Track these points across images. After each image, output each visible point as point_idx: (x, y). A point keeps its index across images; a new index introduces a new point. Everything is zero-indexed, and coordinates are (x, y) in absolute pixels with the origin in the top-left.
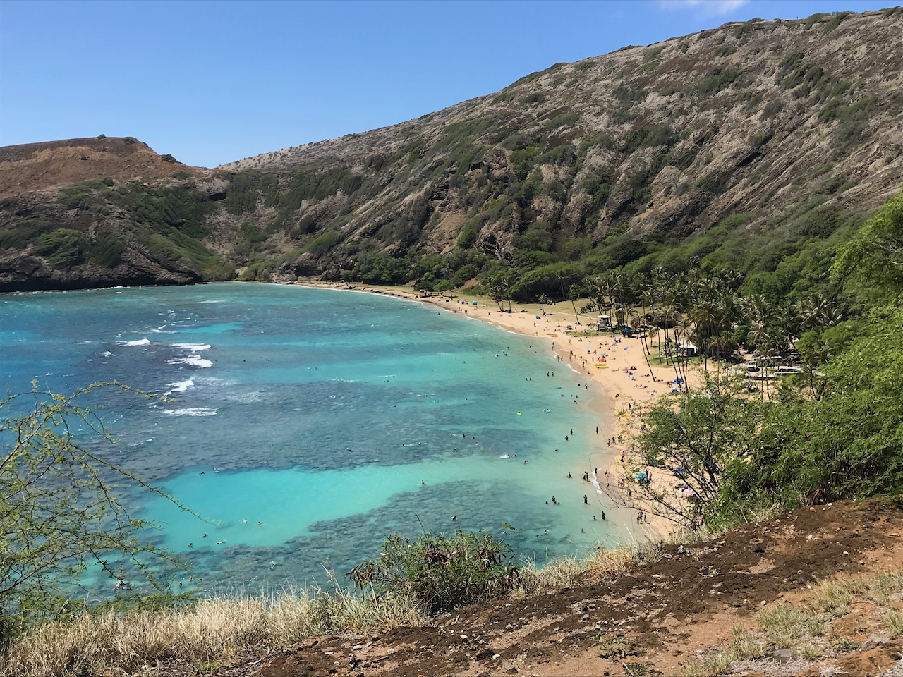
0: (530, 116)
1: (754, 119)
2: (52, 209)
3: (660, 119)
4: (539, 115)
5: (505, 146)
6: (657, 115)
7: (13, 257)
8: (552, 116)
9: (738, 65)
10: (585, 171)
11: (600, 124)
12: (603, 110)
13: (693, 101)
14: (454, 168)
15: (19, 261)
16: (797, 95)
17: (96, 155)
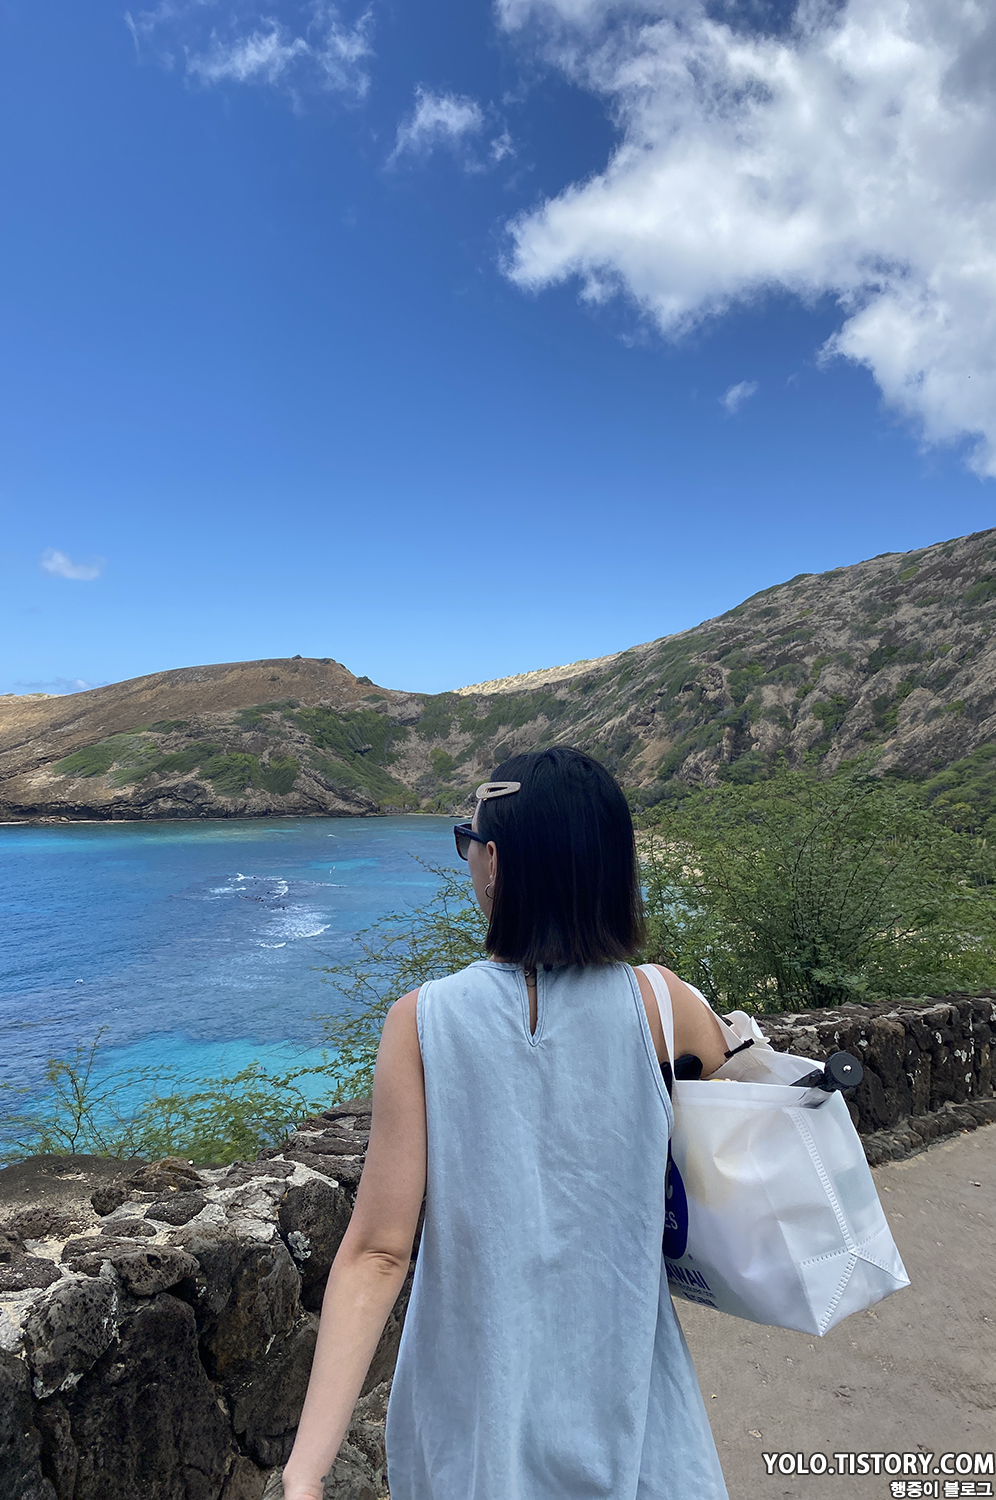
0: (759, 631)
2: (225, 731)
3: (912, 634)
4: (768, 631)
5: (723, 664)
6: (909, 630)
7: (175, 782)
8: (783, 632)
10: (816, 693)
11: (841, 640)
12: (845, 624)
13: (954, 613)
14: (664, 690)
15: (183, 786)
17: (285, 676)
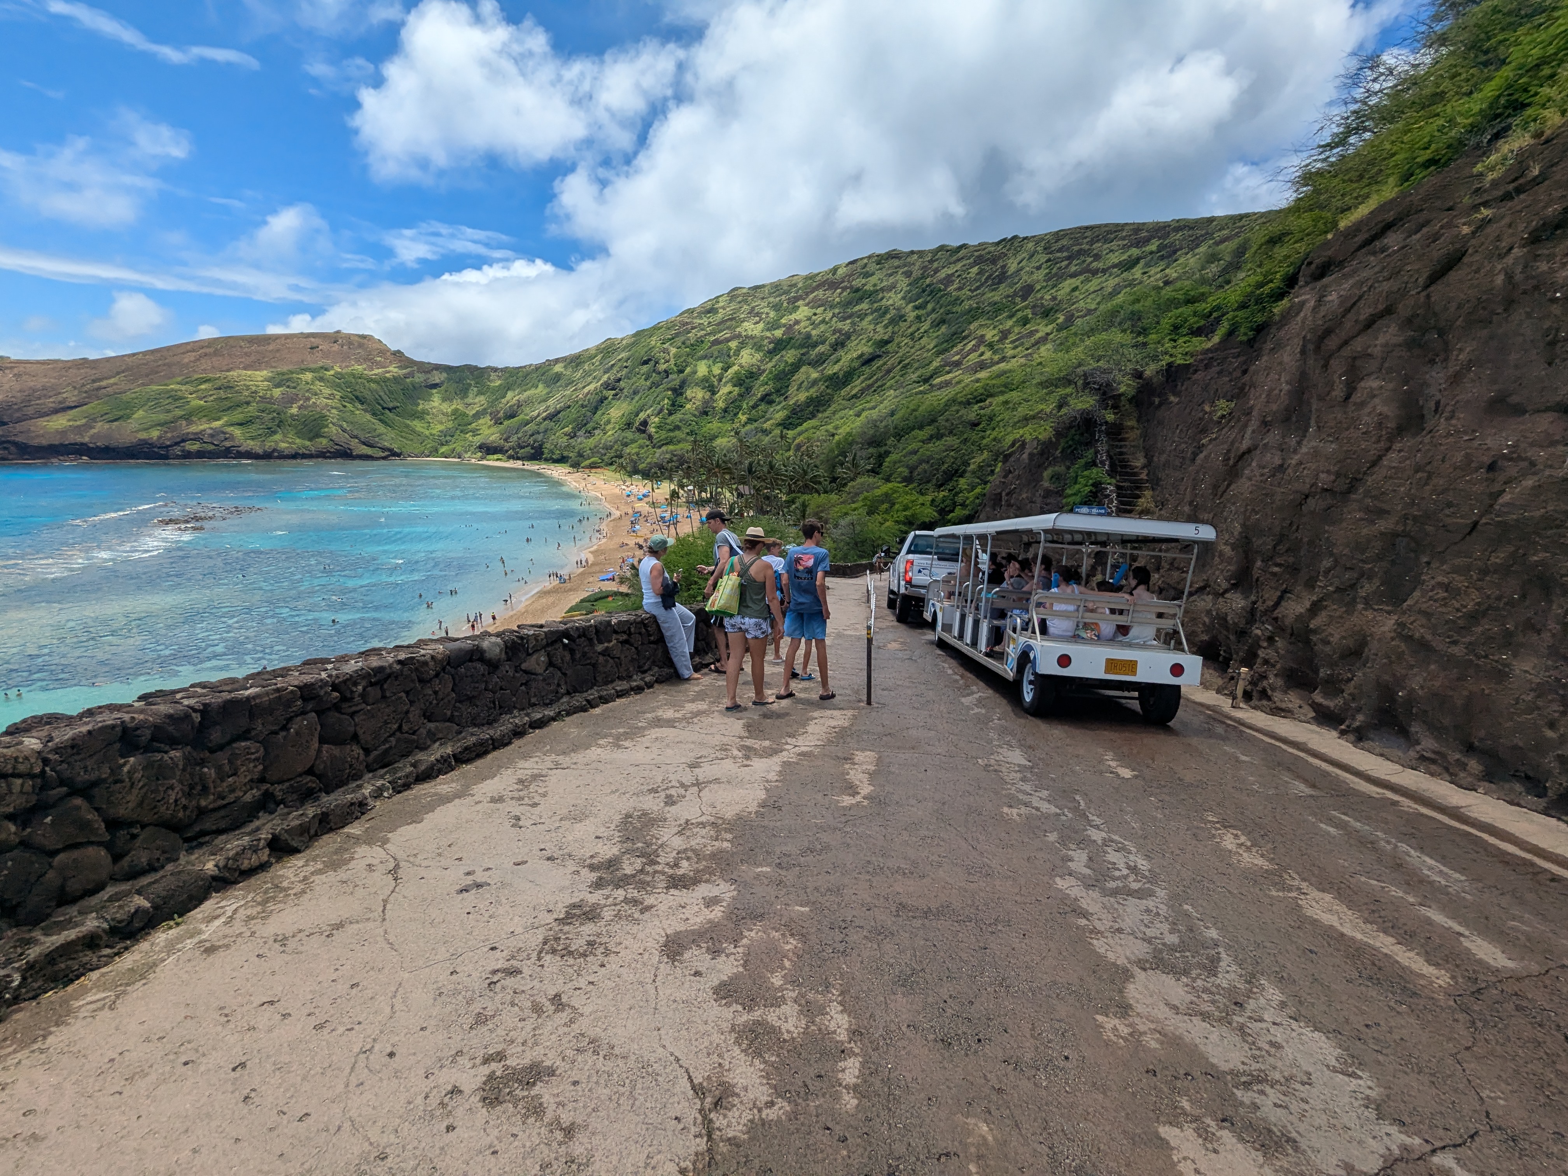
0: (703, 324)
1: (879, 328)
3: (805, 328)
4: (708, 324)
6: (802, 324)
8: (719, 324)
9: (875, 285)
10: (736, 368)
11: (756, 330)
12: (761, 319)
13: (834, 313)
14: (629, 363)
16: (917, 308)
